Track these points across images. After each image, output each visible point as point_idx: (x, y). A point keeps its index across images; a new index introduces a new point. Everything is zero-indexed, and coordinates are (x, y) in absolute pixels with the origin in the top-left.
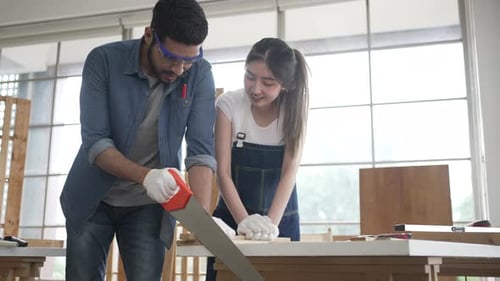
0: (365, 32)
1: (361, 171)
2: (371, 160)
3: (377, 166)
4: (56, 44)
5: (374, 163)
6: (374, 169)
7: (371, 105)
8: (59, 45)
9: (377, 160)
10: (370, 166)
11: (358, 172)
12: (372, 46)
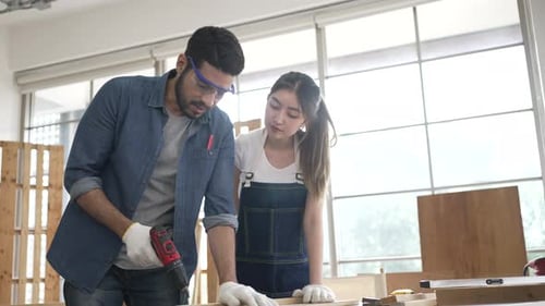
0: (414, 40)
1: (419, 198)
2: (430, 187)
3: (436, 192)
4: (88, 83)
5: (433, 189)
6: (433, 195)
7: (426, 124)
8: (92, 83)
9: (435, 186)
10: (429, 193)
11: (416, 200)
12: (423, 58)
